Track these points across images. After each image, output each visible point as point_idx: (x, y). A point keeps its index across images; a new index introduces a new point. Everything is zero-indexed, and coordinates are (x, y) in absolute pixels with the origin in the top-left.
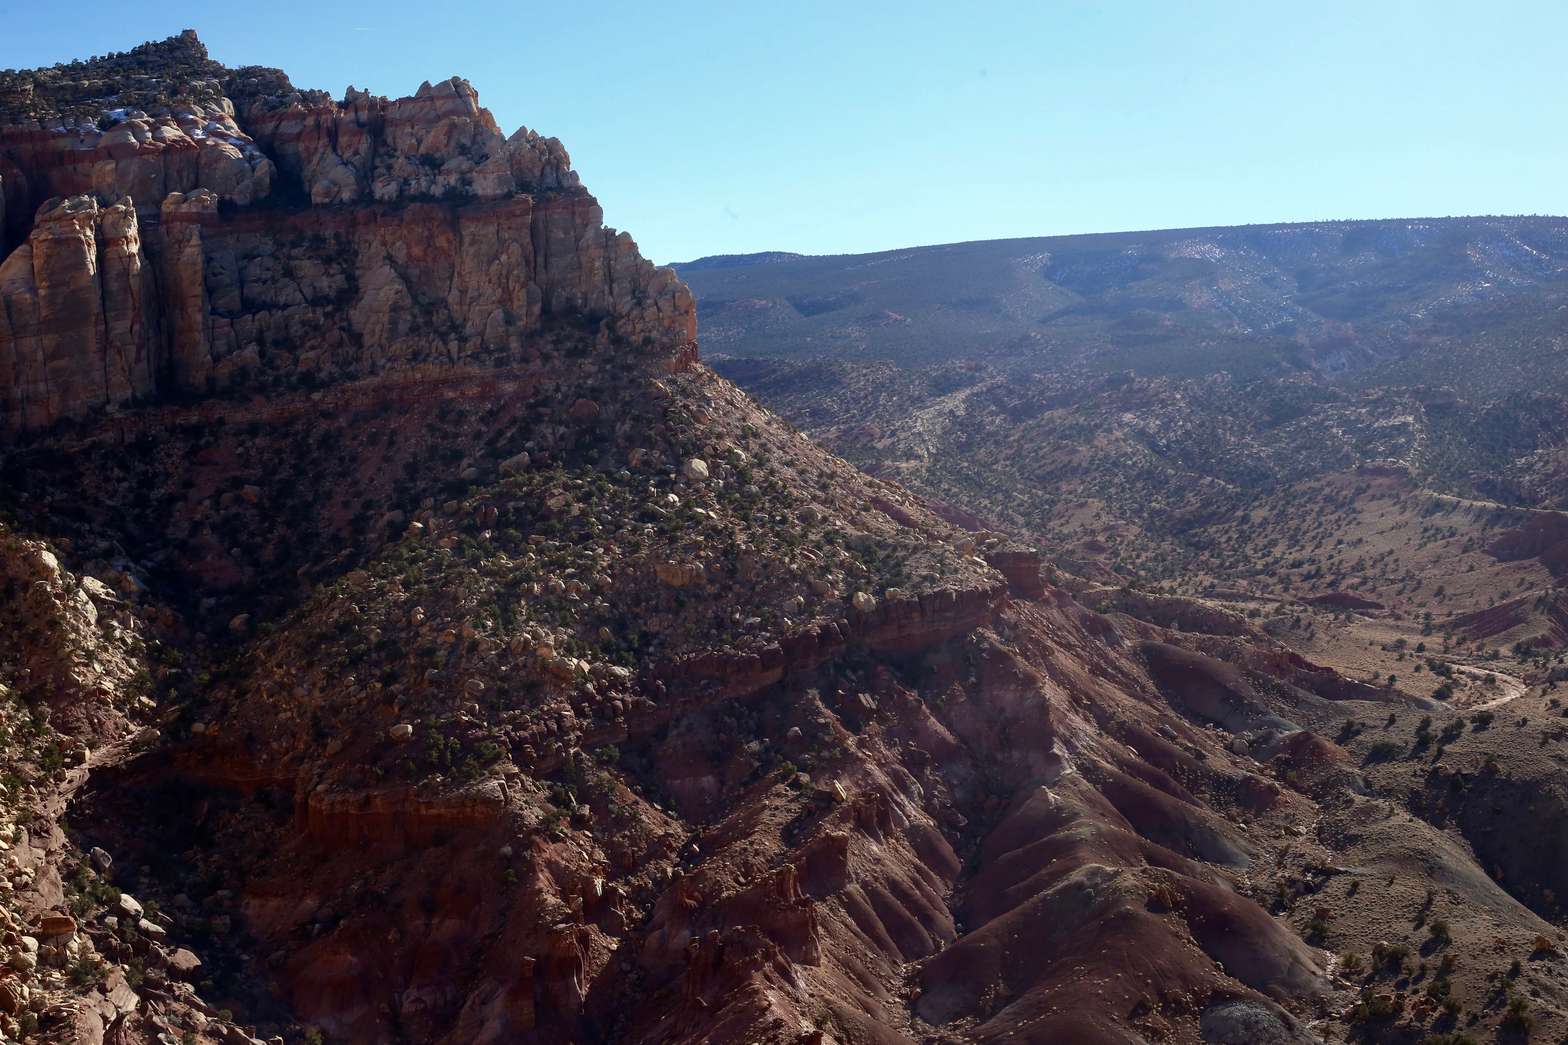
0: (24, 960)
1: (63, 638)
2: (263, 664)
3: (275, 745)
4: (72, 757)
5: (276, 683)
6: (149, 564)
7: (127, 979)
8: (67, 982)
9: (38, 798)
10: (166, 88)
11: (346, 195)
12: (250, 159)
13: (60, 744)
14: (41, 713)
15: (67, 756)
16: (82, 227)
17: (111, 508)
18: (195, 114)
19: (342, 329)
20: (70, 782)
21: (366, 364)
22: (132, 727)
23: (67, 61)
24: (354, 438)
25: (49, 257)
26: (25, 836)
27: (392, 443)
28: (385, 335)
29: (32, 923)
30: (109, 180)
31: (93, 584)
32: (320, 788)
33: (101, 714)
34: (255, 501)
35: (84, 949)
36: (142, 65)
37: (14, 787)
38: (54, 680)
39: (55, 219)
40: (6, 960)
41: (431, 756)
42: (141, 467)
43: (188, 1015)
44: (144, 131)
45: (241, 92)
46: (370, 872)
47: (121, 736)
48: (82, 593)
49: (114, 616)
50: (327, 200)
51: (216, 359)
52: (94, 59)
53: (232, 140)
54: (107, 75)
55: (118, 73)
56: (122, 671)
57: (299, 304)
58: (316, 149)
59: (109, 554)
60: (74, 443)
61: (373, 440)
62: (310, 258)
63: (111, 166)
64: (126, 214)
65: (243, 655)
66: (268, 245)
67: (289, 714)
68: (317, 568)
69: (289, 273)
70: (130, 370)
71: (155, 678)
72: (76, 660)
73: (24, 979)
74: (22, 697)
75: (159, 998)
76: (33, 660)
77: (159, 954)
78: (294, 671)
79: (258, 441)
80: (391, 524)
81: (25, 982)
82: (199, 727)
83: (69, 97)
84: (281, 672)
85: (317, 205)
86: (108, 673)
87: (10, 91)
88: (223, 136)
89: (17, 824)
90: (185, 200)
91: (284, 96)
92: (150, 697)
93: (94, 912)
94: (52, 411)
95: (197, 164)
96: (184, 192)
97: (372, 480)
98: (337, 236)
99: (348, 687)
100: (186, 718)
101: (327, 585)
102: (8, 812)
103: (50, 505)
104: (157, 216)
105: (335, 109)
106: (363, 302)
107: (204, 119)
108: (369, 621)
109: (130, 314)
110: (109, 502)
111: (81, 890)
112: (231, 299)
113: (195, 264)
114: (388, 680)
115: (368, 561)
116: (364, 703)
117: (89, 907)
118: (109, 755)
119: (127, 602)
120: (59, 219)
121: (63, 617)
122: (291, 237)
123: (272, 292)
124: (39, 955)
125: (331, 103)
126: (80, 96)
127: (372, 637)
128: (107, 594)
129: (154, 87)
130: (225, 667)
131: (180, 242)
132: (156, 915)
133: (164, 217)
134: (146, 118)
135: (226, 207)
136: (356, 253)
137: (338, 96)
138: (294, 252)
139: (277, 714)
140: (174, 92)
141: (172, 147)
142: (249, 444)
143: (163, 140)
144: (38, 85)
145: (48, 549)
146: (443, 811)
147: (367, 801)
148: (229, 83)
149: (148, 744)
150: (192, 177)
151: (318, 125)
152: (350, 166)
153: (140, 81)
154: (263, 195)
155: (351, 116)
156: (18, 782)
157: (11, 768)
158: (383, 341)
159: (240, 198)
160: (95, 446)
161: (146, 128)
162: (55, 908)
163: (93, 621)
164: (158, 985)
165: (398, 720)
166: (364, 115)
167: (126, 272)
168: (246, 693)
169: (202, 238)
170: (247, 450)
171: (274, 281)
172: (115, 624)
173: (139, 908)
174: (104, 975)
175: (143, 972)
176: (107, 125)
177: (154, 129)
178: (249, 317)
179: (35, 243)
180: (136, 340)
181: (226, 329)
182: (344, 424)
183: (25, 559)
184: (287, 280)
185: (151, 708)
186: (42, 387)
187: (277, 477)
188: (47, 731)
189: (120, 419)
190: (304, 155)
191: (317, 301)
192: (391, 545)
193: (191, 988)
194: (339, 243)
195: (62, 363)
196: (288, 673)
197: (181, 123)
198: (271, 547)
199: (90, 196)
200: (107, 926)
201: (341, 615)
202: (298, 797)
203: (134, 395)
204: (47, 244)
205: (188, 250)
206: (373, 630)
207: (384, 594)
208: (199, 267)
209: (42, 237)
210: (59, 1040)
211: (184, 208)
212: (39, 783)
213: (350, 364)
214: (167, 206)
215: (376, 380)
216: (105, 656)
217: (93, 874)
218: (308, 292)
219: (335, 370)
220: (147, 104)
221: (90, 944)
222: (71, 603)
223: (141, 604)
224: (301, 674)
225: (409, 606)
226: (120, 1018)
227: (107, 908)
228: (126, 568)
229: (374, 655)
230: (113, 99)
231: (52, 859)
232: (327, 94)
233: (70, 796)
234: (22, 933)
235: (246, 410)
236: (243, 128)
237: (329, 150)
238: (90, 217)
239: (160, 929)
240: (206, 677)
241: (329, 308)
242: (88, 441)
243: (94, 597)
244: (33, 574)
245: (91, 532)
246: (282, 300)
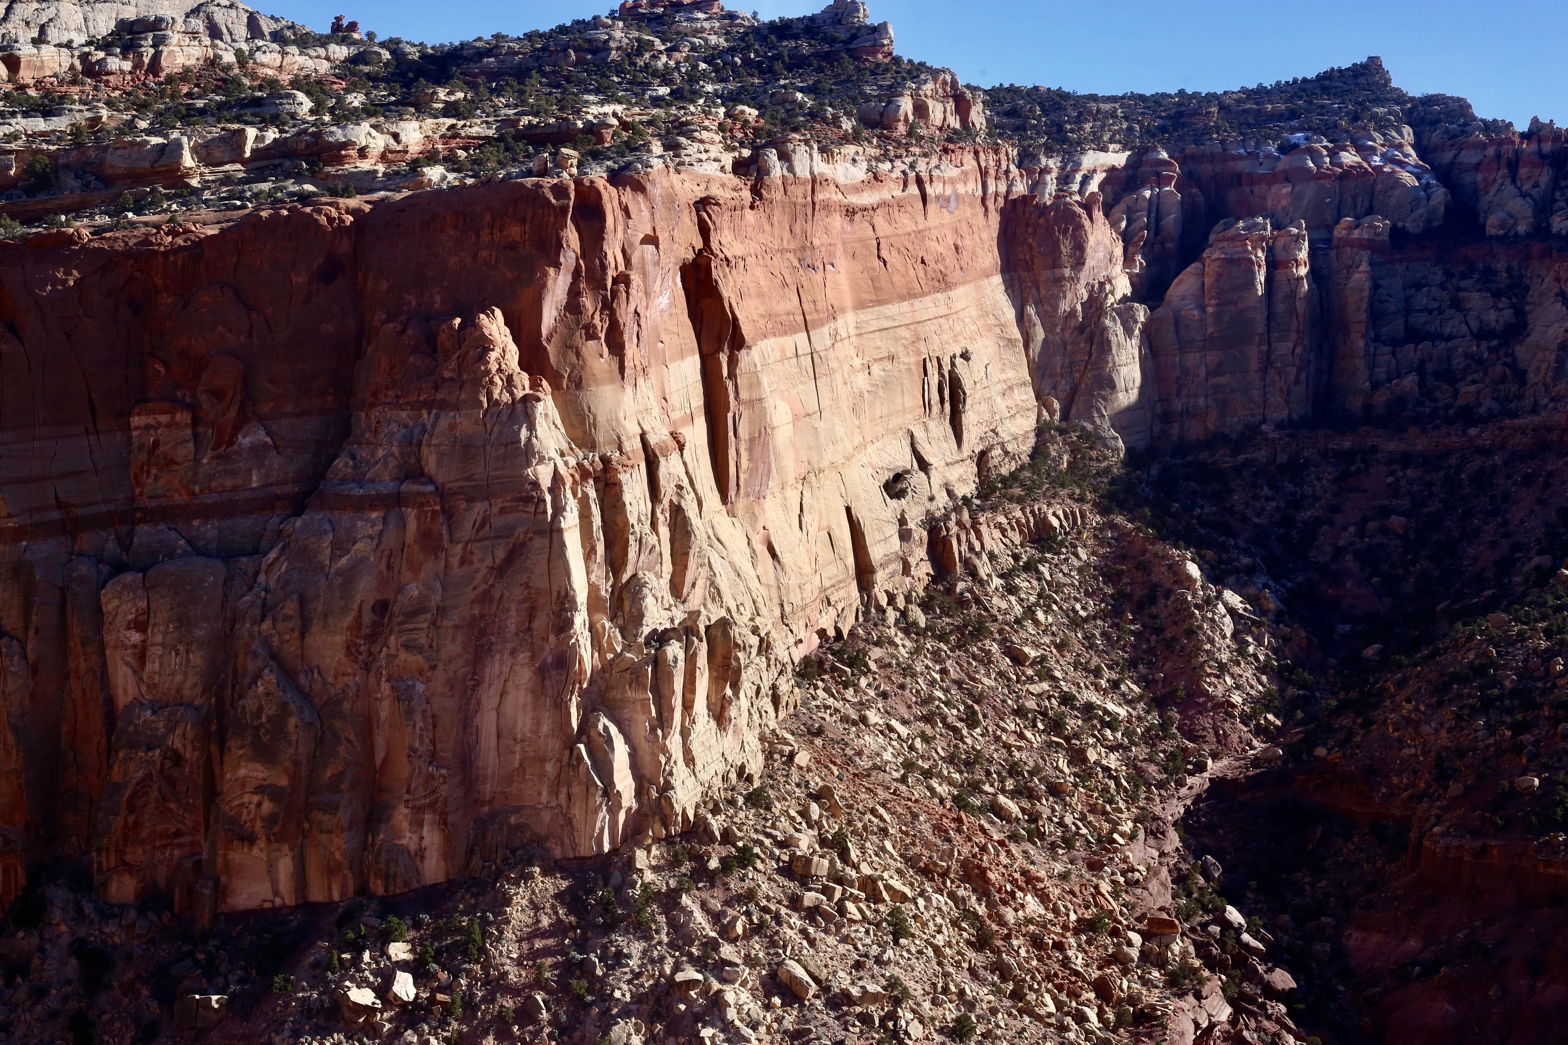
0: (1127, 955)
1: (1199, 648)
2: (1392, 696)
3: (1395, 780)
4: (1194, 764)
5: (1403, 717)
6: (1289, 585)
7: (1223, 989)
8: (1165, 982)
9: (1158, 799)
10: (1347, 114)
11: (1522, 229)
12: (1427, 187)
13: (1185, 750)
14: (1170, 718)
15: (1190, 763)
16: (1254, 248)
17: (1256, 526)
18: (1374, 141)
19: (1505, 364)
20: (1190, 788)
21: (1528, 402)
22: (1255, 743)
23: (1252, 85)
24: (1509, 477)
25: (1219, 276)
26: (1141, 835)
27: (1547, 485)
28: (1550, 374)
29: (1139, 920)
30: (1284, 202)
31: (1233, 598)
32: (1436, 829)
33: (1227, 726)
34: (1401, 532)
35: (1184, 953)
36: (1325, 90)
37: (1137, 786)
38: (1185, 687)
39: (1229, 239)
40: (1110, 951)
41: (1555, 813)
42: (1290, 487)
43: (1277, 1035)
44: (1322, 156)
45: (1422, 119)
46: (1478, 923)
47: (1243, 750)
48: (1220, 606)
49: (1249, 632)
50: (1501, 232)
51: (1375, 386)
52: (1278, 83)
53: (1410, 168)
54: (1290, 100)
55: (1300, 98)
56: (1252, 687)
57: (1464, 337)
58: (1495, 180)
59: (1250, 570)
60: (1228, 459)
61: (1528, 480)
62: (1478, 290)
63: (1287, 189)
64: (1298, 238)
65: (1373, 685)
66: (1438, 276)
67: (1413, 750)
68: (1457, 606)
69: (1457, 304)
70: (1289, 392)
71: (1283, 697)
72: (1209, 671)
73: (1125, 972)
74: (1153, 700)
75: (1251, 1014)
76: (1167, 666)
77: (1257, 970)
78: (1422, 708)
79: (1409, 471)
80: (1538, 568)
81: (1125, 975)
82: (1321, 751)
83: (1251, 121)
84: (1409, 707)
85: (1491, 237)
86: (1238, 687)
87: (1195, 113)
88: (1401, 164)
89: (1135, 821)
90: (1357, 226)
91: (1466, 124)
92: (1276, 716)
93: (1199, 919)
94: (1209, 426)
95: (1373, 191)
96: (1357, 217)
97: (1522, 521)
98: (1509, 269)
99: (1476, 731)
100: (1309, 742)
101: (1465, 624)
102: (1128, 809)
103: (1199, 518)
104: (1328, 241)
105: (1517, 140)
106: (1530, 339)
107: (1383, 145)
108: (1505, 667)
109: (1294, 336)
110: (1256, 520)
111: (1189, 895)
112: (1397, 326)
113: (1361, 290)
114: (1518, 729)
115: (1511, 604)
116: (1492, 749)
117: (1195, 913)
118: (1230, 767)
119: (1264, 619)
120: (1232, 239)
121: (1200, 627)
122: (1461, 268)
123: (1438, 322)
124: (1141, 952)
125: (1514, 133)
126: (1262, 120)
127: (1507, 682)
128: (1245, 610)
129: (1336, 113)
130: (1354, 695)
131: (1349, 268)
132: (1258, 932)
133: (1335, 242)
134: (1325, 143)
135: (1397, 233)
136: (1527, 288)
137: (1522, 126)
138: (1463, 284)
139: (1401, 749)
140: (1355, 118)
141: (1349, 173)
142: (1400, 474)
143: (1340, 165)
144: (1222, 108)
145: (1193, 560)
146: (1561, 872)
147: (1484, 850)
148: (1411, 110)
149: (1269, 761)
150: (1367, 204)
151: (1498, 156)
152: (1528, 199)
153: (1322, 107)
154: (1436, 224)
155: (1534, 147)
156: (1141, 782)
157: (1135, 767)
158: (1548, 380)
159: (1412, 226)
160: (1247, 463)
161: (1325, 153)
162: (1162, 909)
163: (1228, 635)
164: (1252, 1000)
165: (1525, 771)
166: (1547, 147)
167: (1293, 294)
168: (1373, 723)
169: (1371, 264)
170: (1397, 480)
171: (1441, 312)
172: (1250, 639)
173: (1243, 922)
174: (1202, 982)
175: (1239, 986)
176: (1287, 149)
177: (1333, 154)
178: (1411, 346)
179: (1207, 261)
180: (1297, 363)
181: (1387, 357)
182: (1499, 462)
183: (1170, 567)
184: (1453, 311)
185: (1276, 727)
186: (1201, 401)
187: (1425, 510)
188: (1174, 737)
189: (1273, 439)
190: (1481, 186)
191: (1483, 334)
192: (1536, 590)
193: (1283, 1009)
194: (1511, 276)
195: (1222, 380)
196: (1416, 709)
197: (1361, 149)
198: (1412, 580)
199: (1265, 218)
200: (1209, 934)
201: (1477, 657)
202: (1412, 835)
203: (1289, 416)
204: (1218, 263)
205: (1356, 276)
206: (1509, 676)
207: (1523, 640)
208: (1366, 293)
209: (1215, 256)
210: (1150, 1038)
211: (1356, 234)
212: (1161, 785)
213: (1511, 401)
214: (1339, 232)
215: (1537, 419)
216: (1237, 670)
217: (1202, 881)
218: (1474, 324)
219: (1495, 406)
220: (1328, 130)
221: (1192, 949)
222: (1210, 615)
223: (1277, 622)
224: (1429, 712)
225: (1548, 656)
226: (1212, 1026)
227: (1211, 917)
228: (1266, 586)
229: (1507, 702)
230: (1295, 123)
231: (1165, 860)
232: (1511, 124)
233: (1188, 802)
234: (1128, 927)
235: (1400, 440)
236: (1421, 157)
237: (1508, 181)
238: (1263, 238)
239: (1261, 946)
240: (1334, 703)
241: (1495, 343)
242: (1241, 458)
243: (1232, 611)
244: (1176, 582)
245: (1236, 547)
246: (1447, 331)
